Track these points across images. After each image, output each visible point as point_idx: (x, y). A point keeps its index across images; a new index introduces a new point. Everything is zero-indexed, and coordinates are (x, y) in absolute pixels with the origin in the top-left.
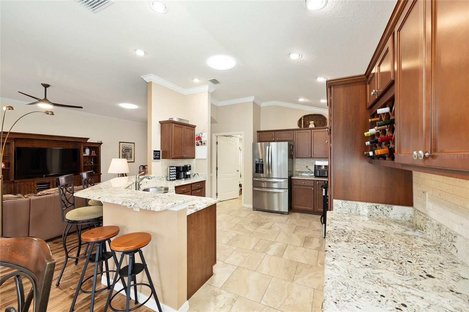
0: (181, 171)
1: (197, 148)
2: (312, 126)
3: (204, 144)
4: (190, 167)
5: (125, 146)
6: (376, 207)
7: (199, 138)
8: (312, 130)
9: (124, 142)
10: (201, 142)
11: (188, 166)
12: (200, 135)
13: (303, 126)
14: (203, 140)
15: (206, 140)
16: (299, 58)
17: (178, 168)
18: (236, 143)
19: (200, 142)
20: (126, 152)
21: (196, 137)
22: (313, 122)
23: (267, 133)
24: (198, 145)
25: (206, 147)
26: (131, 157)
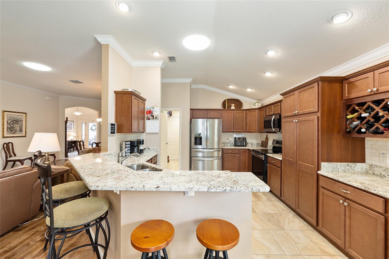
0: (135, 146)
1: (147, 122)
2: (233, 107)
3: (156, 118)
4: (143, 141)
5: (12, 116)
6: (348, 165)
7: (150, 112)
8: (234, 111)
9: (11, 112)
10: (153, 116)
11: (142, 140)
12: (152, 109)
13: (226, 107)
14: (155, 114)
15: (158, 114)
16: (275, 54)
17: (132, 143)
18: (165, 118)
19: (151, 116)
20: (13, 124)
21: (146, 110)
22: (234, 105)
23: (199, 111)
24: (149, 119)
25: (158, 121)
26: (21, 130)
